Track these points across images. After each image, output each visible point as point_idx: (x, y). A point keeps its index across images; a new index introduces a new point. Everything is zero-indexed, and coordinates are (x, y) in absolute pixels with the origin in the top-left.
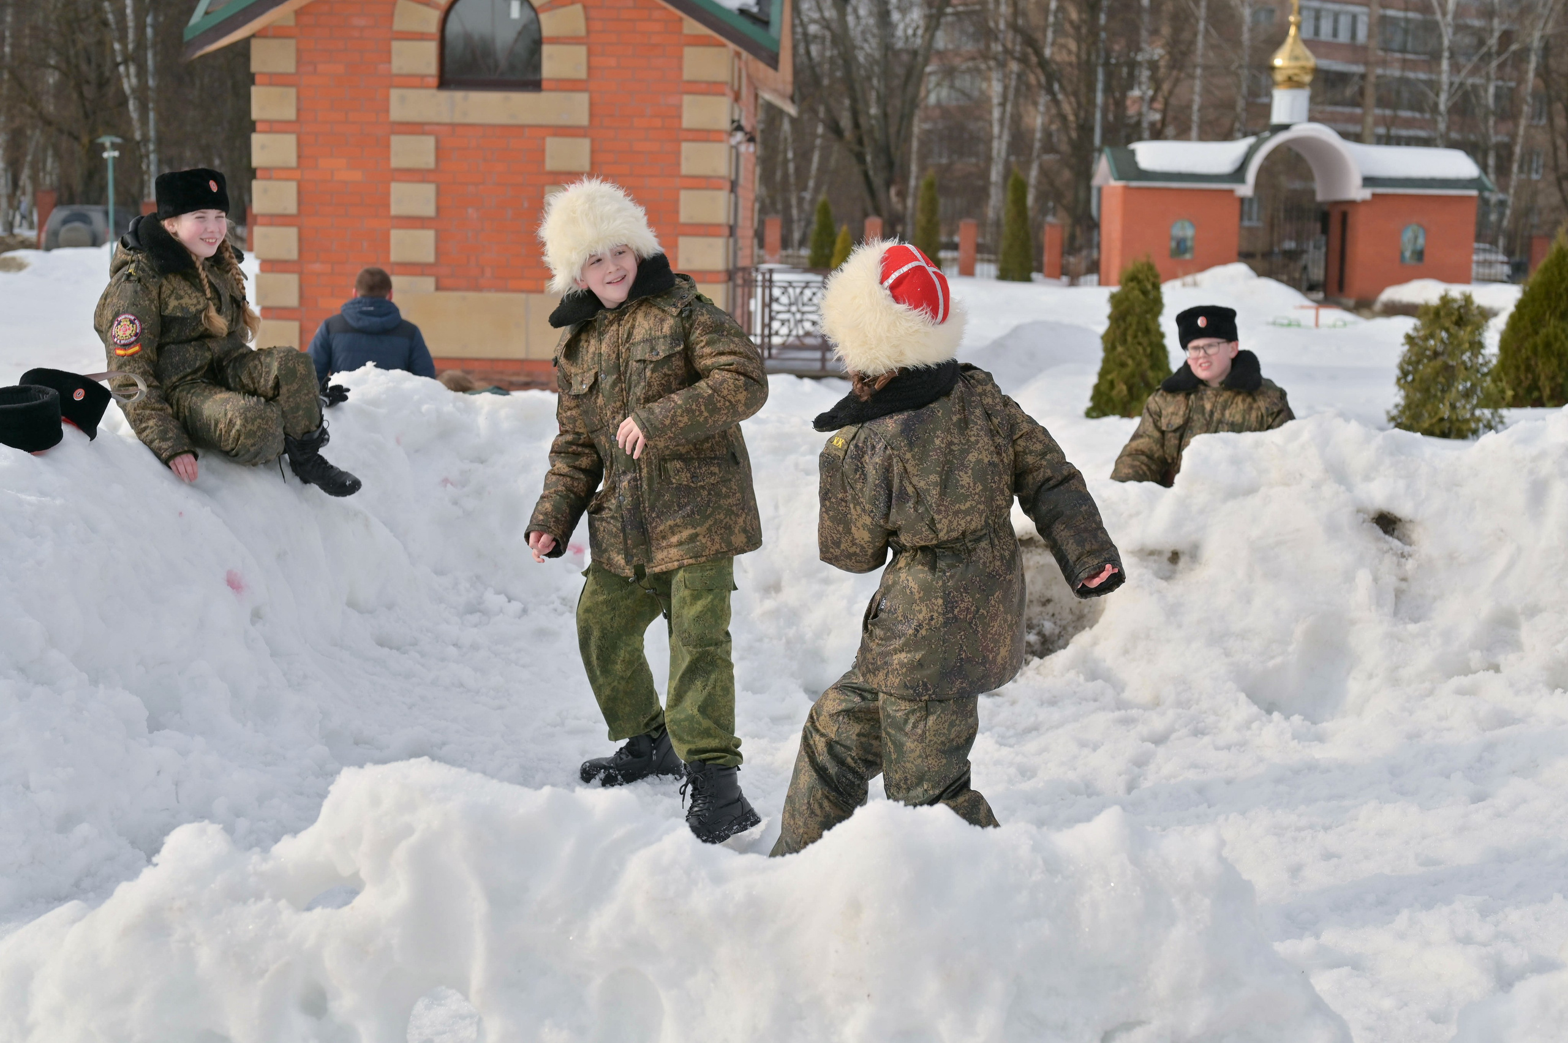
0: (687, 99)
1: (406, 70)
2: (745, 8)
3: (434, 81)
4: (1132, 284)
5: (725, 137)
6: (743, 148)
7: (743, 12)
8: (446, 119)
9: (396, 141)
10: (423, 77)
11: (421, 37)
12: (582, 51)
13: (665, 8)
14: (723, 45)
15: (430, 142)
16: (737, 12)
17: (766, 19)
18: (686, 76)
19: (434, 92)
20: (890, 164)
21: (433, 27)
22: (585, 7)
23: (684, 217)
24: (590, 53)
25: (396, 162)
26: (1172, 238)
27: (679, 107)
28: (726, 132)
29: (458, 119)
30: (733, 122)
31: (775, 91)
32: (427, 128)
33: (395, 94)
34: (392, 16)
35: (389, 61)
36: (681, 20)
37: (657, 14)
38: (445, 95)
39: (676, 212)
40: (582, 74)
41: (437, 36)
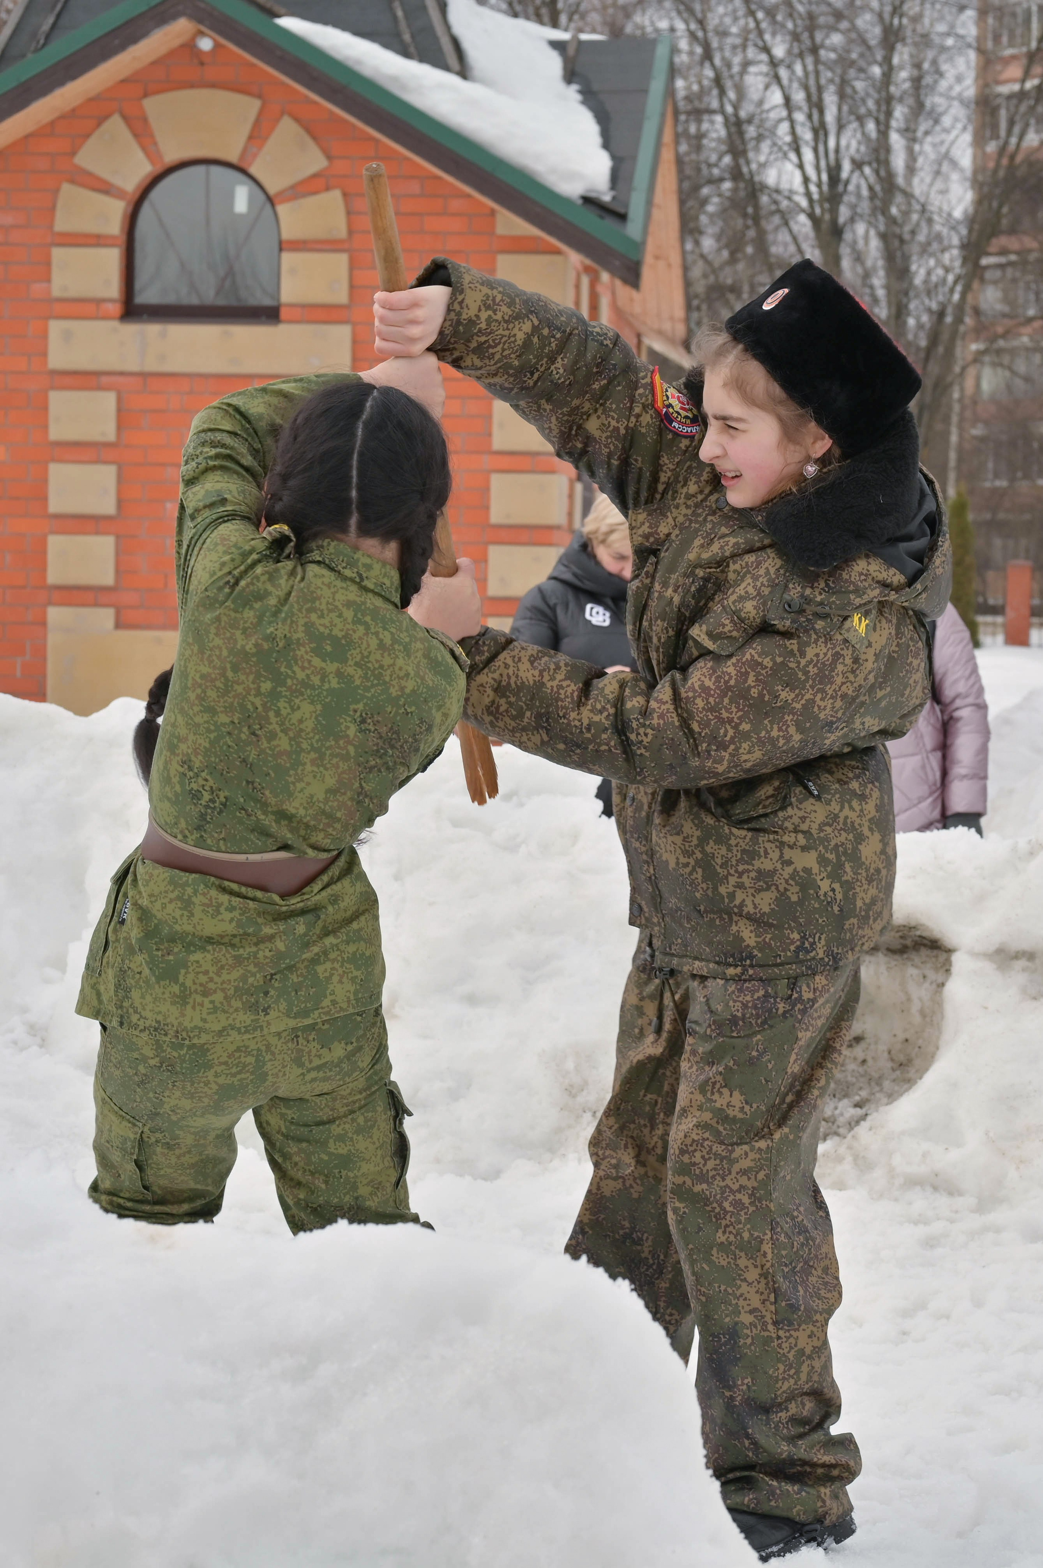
1: (72, 293)
2: (593, 195)
3: (116, 309)
7: (588, 201)
8: (134, 367)
9: (58, 401)
10: (99, 302)
11: (97, 241)
12: (343, 259)
13: (469, 196)
14: (558, 252)
15: (108, 401)
16: (580, 202)
17: (621, 210)
19: (116, 324)
21: (115, 227)
22: (345, 195)
24: (353, 266)
25: (56, 433)
29: (152, 366)
31: (664, 335)
32: (104, 380)
33: (55, 328)
34: (53, 209)
35: (48, 280)
36: (493, 213)
37: (456, 205)
38: (132, 329)
39: (486, 507)
40: (341, 296)
41: (123, 239)
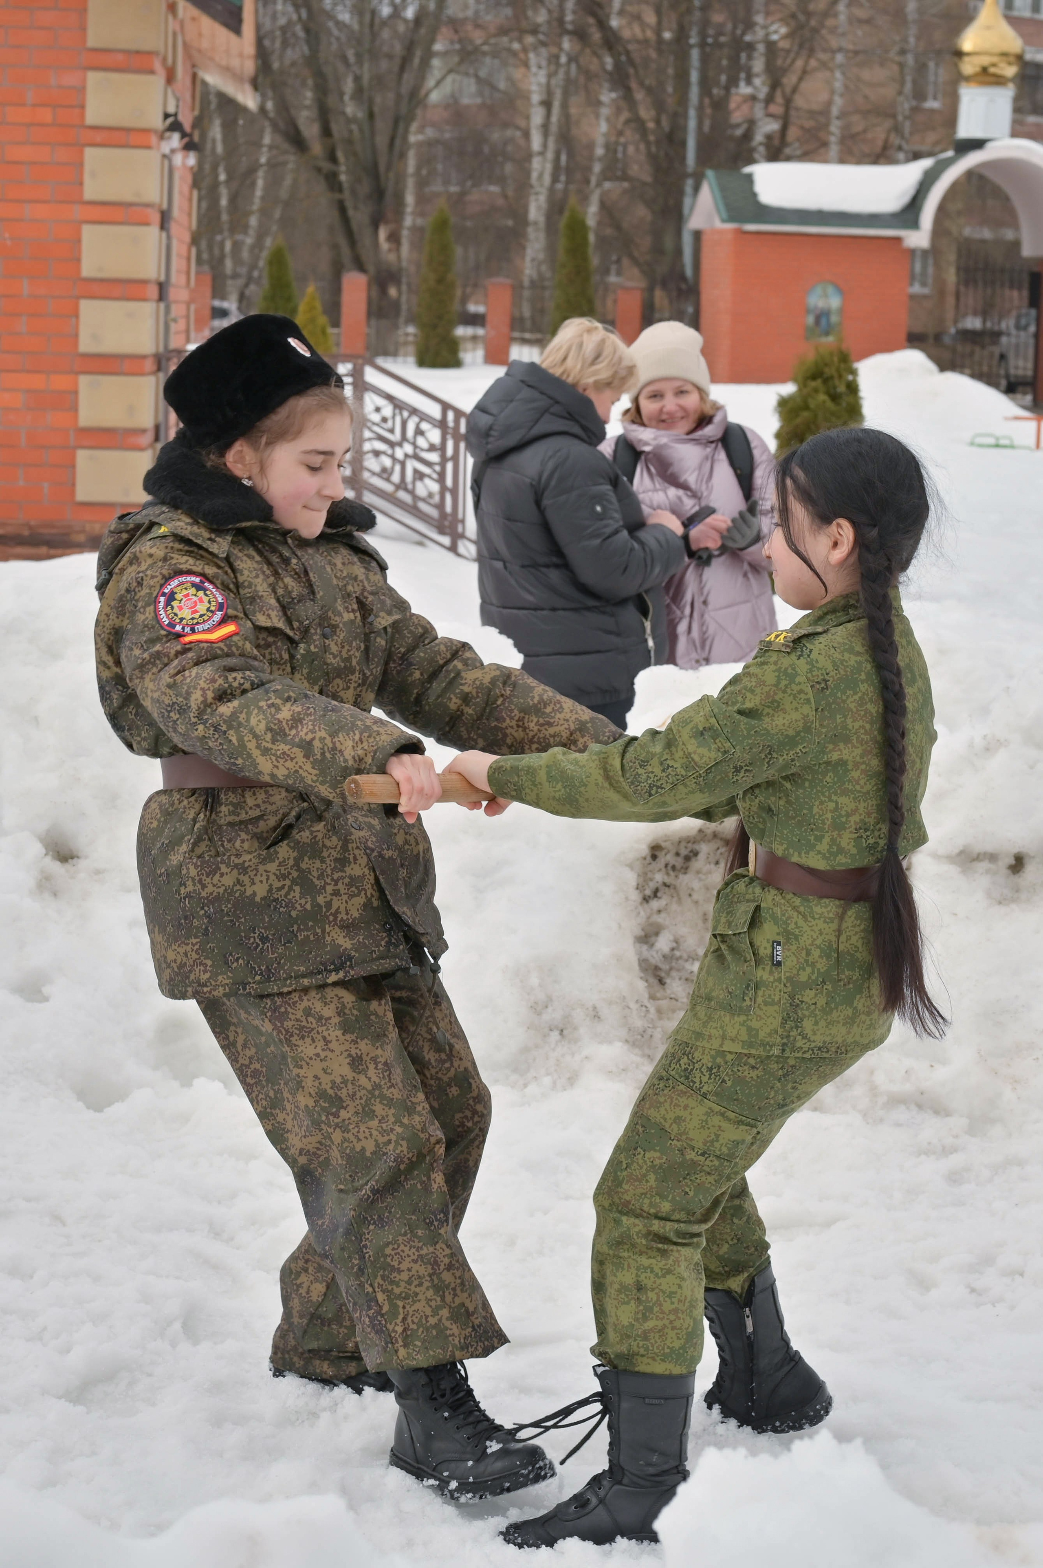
0: (93, 77)
4: (813, 384)
5: (154, 139)
6: (178, 159)
18: (92, 41)
20: (378, 194)
23: (87, 270)
26: (808, 311)
27: (82, 90)
28: (155, 131)
30: (166, 116)
31: (227, 70)
39: (77, 260)
